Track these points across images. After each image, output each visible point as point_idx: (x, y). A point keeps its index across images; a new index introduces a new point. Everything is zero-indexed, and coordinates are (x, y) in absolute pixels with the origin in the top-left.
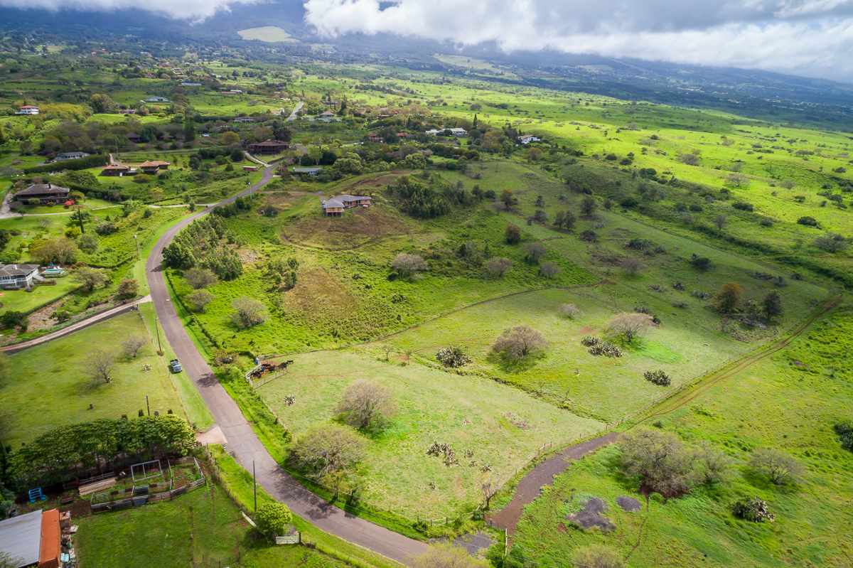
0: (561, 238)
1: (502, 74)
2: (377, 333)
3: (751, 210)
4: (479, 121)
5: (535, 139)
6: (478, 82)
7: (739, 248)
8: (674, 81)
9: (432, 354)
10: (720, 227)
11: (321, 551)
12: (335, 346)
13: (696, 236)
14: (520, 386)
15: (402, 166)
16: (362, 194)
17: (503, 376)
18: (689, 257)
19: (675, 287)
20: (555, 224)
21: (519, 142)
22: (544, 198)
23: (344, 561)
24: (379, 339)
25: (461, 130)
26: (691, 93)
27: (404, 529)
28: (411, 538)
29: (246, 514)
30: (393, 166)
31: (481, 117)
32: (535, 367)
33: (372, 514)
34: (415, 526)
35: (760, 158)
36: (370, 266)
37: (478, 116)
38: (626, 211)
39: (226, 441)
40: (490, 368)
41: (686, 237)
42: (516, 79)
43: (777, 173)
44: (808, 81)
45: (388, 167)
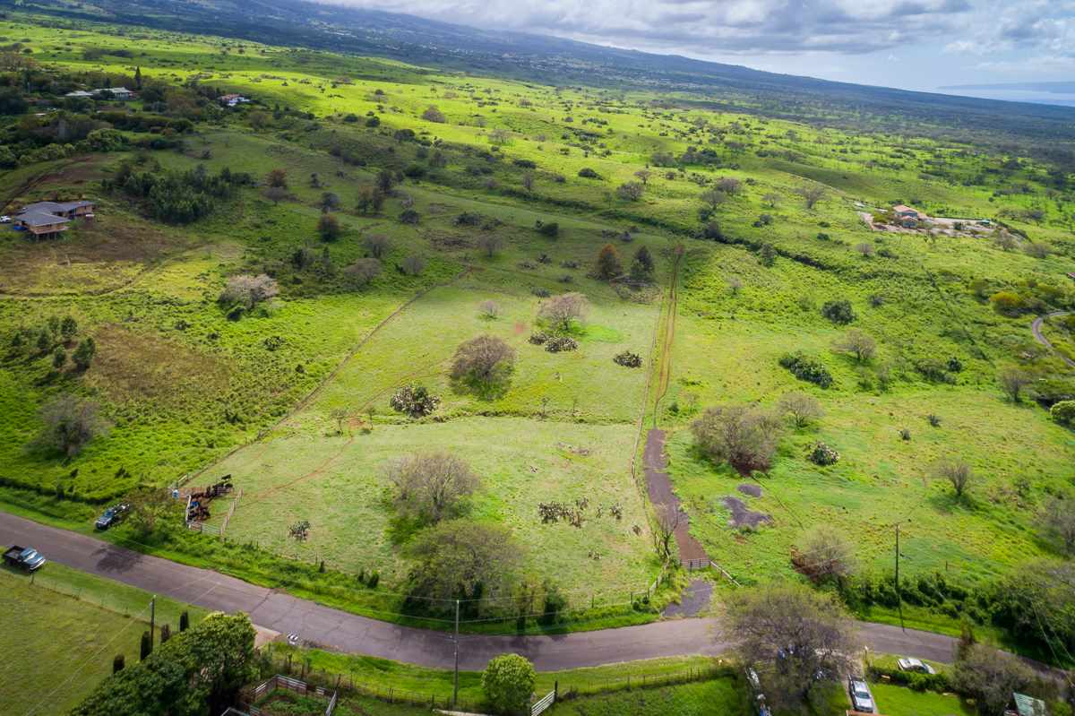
0: (378, 224)
1: (79, 7)
2: (291, 401)
3: (534, 167)
4: (146, 77)
5: (243, 100)
6: (46, 17)
7: (560, 209)
8: (316, 23)
9: (383, 405)
10: (529, 188)
11: (587, 695)
12: (252, 437)
13: (510, 201)
14: (516, 413)
15: (85, 148)
16: (63, 197)
17: (489, 407)
18: (533, 226)
19: (541, 261)
20: (359, 207)
21: (224, 104)
22: (319, 177)
23: (622, 689)
24: (298, 408)
25: (123, 90)
26: (343, 38)
27: (626, 617)
28: (643, 624)
29: (447, 709)
30: (70, 149)
31: (144, 71)
32: (513, 385)
33: (582, 620)
34: (636, 607)
35: (494, 111)
36: (182, 305)
37: (141, 69)
38: (418, 183)
39: (275, 634)
40: (465, 402)
41: (504, 204)
42: (105, 15)
43: (517, 126)
44: (453, 28)
45: (63, 151)
